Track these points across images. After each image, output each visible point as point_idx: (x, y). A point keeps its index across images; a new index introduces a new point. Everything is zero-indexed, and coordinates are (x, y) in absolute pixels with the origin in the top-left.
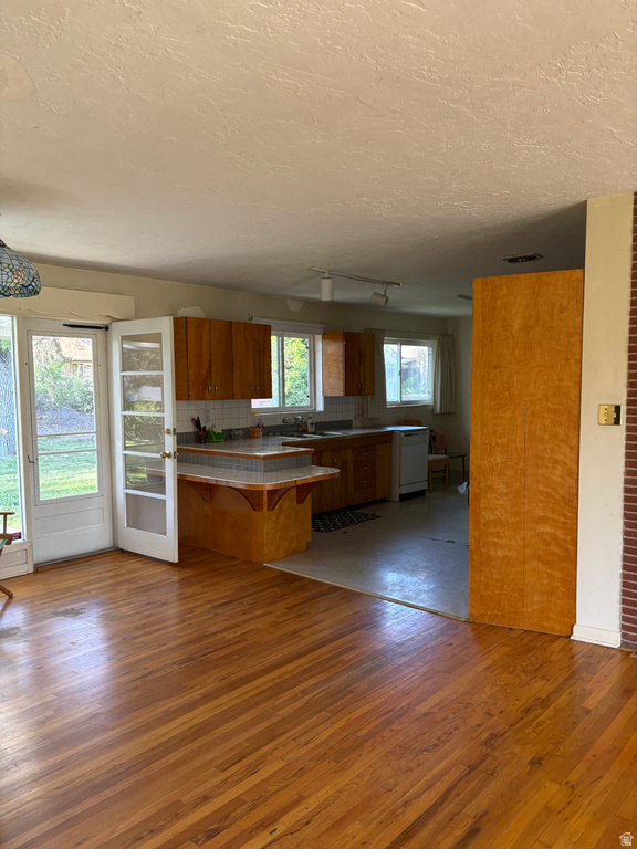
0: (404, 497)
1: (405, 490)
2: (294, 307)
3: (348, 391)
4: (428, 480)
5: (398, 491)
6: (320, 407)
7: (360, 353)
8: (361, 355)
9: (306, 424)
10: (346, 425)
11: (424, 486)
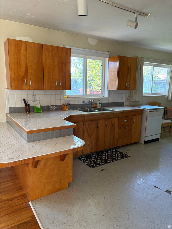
0: (146, 142)
1: (147, 139)
2: (92, 42)
3: (120, 87)
4: (161, 133)
5: (144, 139)
6: (106, 95)
7: (128, 68)
8: (129, 69)
9: (96, 104)
10: (121, 104)
11: (159, 136)
